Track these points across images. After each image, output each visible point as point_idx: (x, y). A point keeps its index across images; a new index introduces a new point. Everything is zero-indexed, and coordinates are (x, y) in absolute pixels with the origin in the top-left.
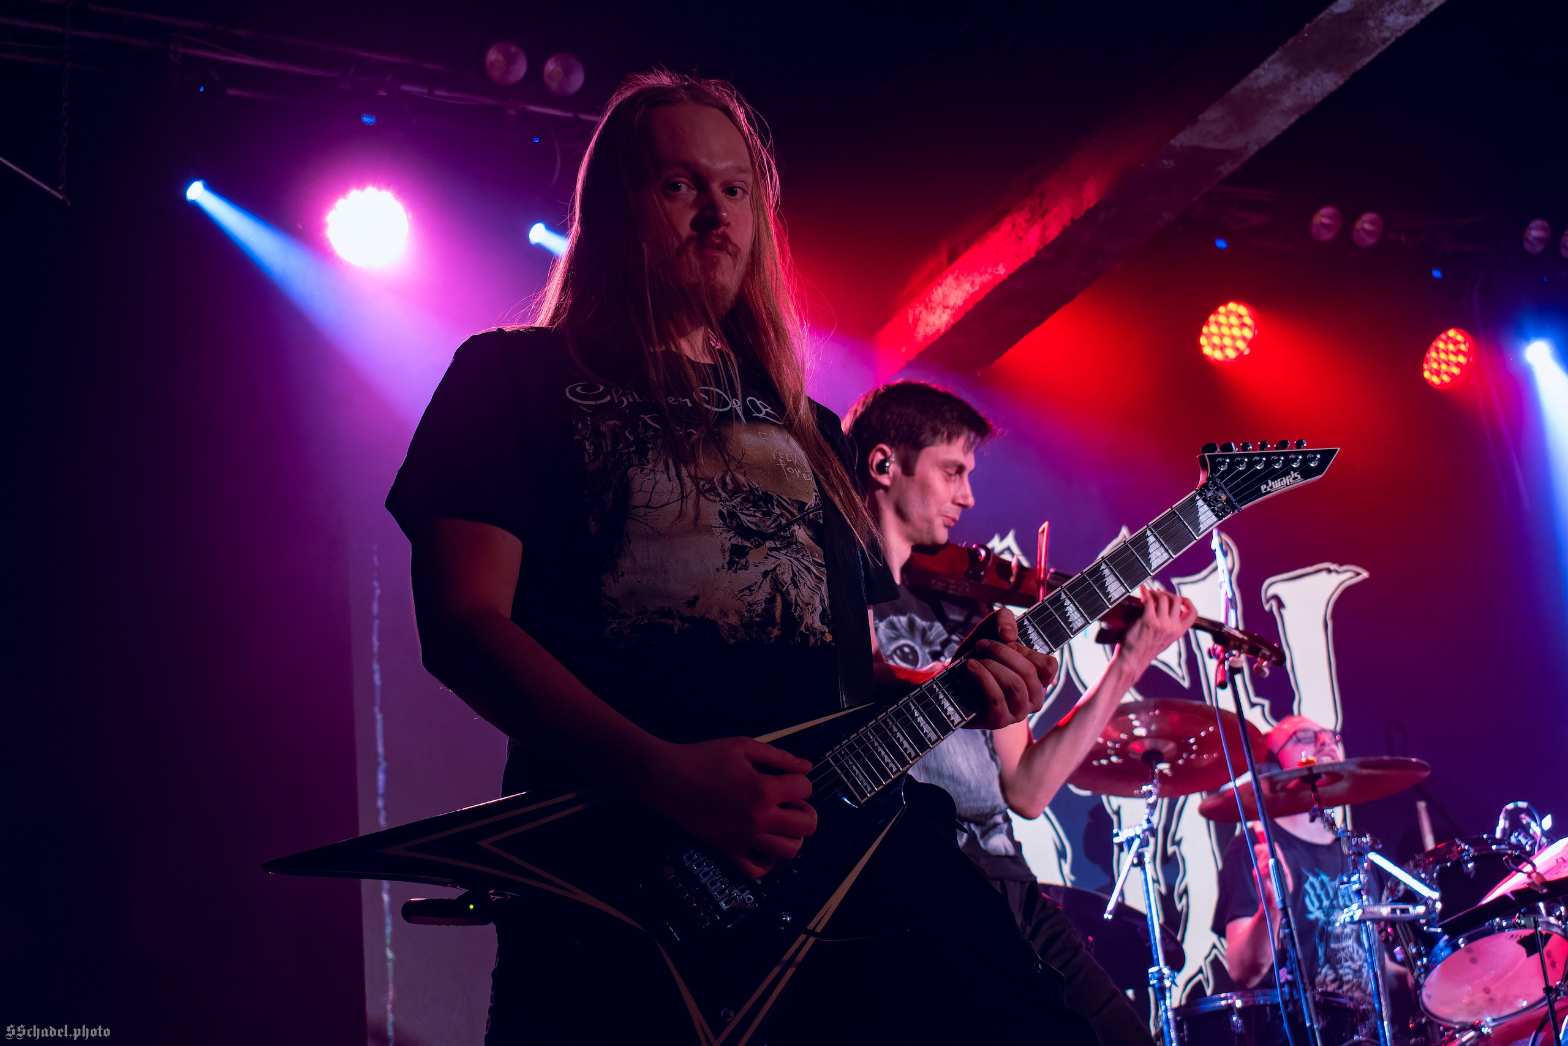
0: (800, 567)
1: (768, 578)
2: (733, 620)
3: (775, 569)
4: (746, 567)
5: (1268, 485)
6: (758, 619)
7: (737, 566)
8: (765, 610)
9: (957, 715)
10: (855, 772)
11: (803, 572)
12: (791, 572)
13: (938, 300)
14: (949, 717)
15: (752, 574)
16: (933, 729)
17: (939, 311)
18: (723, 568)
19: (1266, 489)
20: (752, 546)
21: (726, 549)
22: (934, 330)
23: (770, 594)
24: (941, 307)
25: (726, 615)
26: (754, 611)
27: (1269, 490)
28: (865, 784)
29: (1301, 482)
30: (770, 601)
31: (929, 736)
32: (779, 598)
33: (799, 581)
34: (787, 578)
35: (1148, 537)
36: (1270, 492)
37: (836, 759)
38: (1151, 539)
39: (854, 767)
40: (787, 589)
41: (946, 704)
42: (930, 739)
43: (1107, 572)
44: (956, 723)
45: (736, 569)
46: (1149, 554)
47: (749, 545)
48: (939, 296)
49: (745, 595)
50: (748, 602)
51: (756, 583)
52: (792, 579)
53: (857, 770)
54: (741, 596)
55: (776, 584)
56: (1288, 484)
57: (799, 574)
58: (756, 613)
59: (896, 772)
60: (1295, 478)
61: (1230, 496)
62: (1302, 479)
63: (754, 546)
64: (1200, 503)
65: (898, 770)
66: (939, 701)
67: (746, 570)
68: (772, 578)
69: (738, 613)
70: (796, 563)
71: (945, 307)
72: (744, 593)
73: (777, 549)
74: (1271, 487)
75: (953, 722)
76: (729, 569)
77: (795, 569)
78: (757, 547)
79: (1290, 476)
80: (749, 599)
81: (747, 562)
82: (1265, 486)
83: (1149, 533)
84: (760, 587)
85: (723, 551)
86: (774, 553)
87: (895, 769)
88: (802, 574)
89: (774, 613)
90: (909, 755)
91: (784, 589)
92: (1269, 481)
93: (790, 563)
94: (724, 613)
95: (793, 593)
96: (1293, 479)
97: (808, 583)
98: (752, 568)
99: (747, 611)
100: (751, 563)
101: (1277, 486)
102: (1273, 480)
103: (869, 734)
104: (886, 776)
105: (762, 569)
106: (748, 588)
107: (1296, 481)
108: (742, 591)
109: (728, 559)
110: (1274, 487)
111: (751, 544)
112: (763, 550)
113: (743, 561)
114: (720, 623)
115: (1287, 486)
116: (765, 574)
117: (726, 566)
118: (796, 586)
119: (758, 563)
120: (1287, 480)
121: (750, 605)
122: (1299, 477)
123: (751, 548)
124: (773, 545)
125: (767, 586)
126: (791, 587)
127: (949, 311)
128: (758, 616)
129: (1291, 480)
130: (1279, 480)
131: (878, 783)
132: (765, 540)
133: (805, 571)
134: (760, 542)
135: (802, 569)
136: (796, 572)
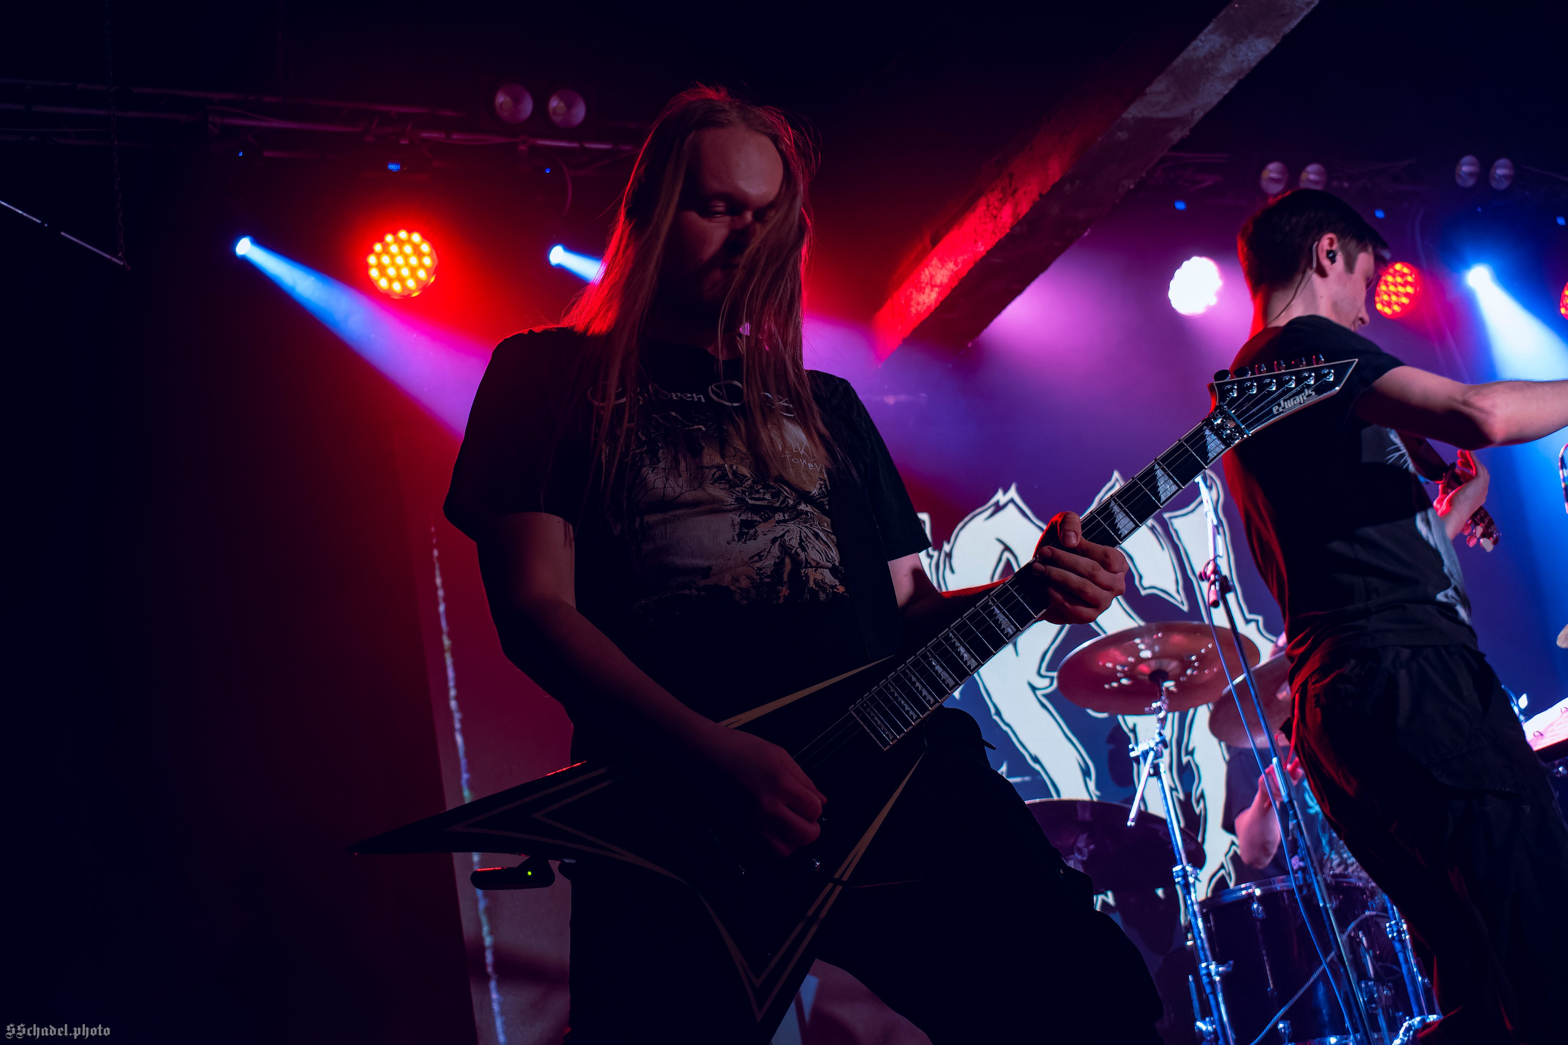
0: (808, 533)
1: (777, 543)
2: (744, 583)
3: (783, 535)
4: (755, 537)
5: (1279, 405)
6: (767, 581)
7: (746, 538)
8: (774, 573)
9: (973, 661)
10: (876, 722)
11: (810, 538)
12: (798, 538)
13: (926, 281)
14: (966, 662)
15: (761, 542)
16: (950, 676)
17: (927, 290)
18: (734, 540)
19: (1278, 410)
20: (761, 520)
21: (736, 524)
22: (925, 307)
23: (778, 558)
24: (929, 286)
25: (738, 580)
26: (763, 574)
27: (1281, 410)
28: (887, 733)
29: (1315, 398)
30: (779, 565)
31: (946, 683)
32: (787, 560)
33: (806, 545)
34: (795, 543)
35: (1156, 470)
36: (1282, 412)
37: (857, 711)
38: (1159, 473)
39: (875, 717)
40: (796, 551)
41: (962, 650)
42: (948, 685)
43: (1116, 509)
44: (972, 668)
45: (746, 541)
46: (1158, 487)
47: (758, 519)
48: (926, 276)
49: (754, 562)
50: (757, 568)
51: (765, 549)
52: (800, 544)
53: (878, 720)
54: (751, 563)
55: (785, 549)
56: (1302, 402)
57: (806, 540)
58: (765, 575)
59: (916, 719)
60: (1309, 395)
61: (1239, 422)
62: (1317, 396)
63: (763, 519)
64: (1207, 432)
65: (919, 717)
66: (955, 648)
67: (755, 539)
68: (780, 544)
69: (748, 577)
70: (805, 529)
71: (933, 286)
72: (754, 560)
73: (785, 521)
74: (1284, 408)
75: (969, 667)
76: (739, 540)
77: (803, 535)
78: (766, 520)
79: (1303, 394)
80: (758, 565)
81: (756, 532)
82: (1277, 407)
83: (1157, 467)
84: (769, 552)
85: (733, 525)
86: (782, 523)
87: (915, 717)
88: (809, 540)
89: (783, 574)
90: (929, 702)
91: (793, 552)
92: (1282, 402)
93: (797, 531)
94: (736, 579)
95: (802, 555)
96: (1307, 397)
97: (817, 547)
98: (761, 538)
99: (757, 574)
100: (759, 532)
101: (1290, 406)
102: (1285, 400)
103: (889, 685)
104: (907, 724)
105: (771, 536)
106: (758, 554)
107: (1310, 398)
108: (752, 557)
109: (737, 531)
110: (1287, 407)
111: (761, 517)
112: (772, 522)
113: (752, 532)
114: (732, 588)
115: (1300, 403)
116: (774, 541)
117: (736, 539)
118: (804, 549)
119: (766, 533)
120: (1299, 399)
121: (760, 569)
122: (1313, 393)
124: (782, 518)
125: (776, 550)
126: (799, 550)
127: (937, 289)
128: (767, 577)
129: (1305, 398)
130: (1292, 399)
131: (900, 731)
132: (776, 512)
133: (812, 537)
134: (771, 514)
135: (810, 535)
136: (803, 538)
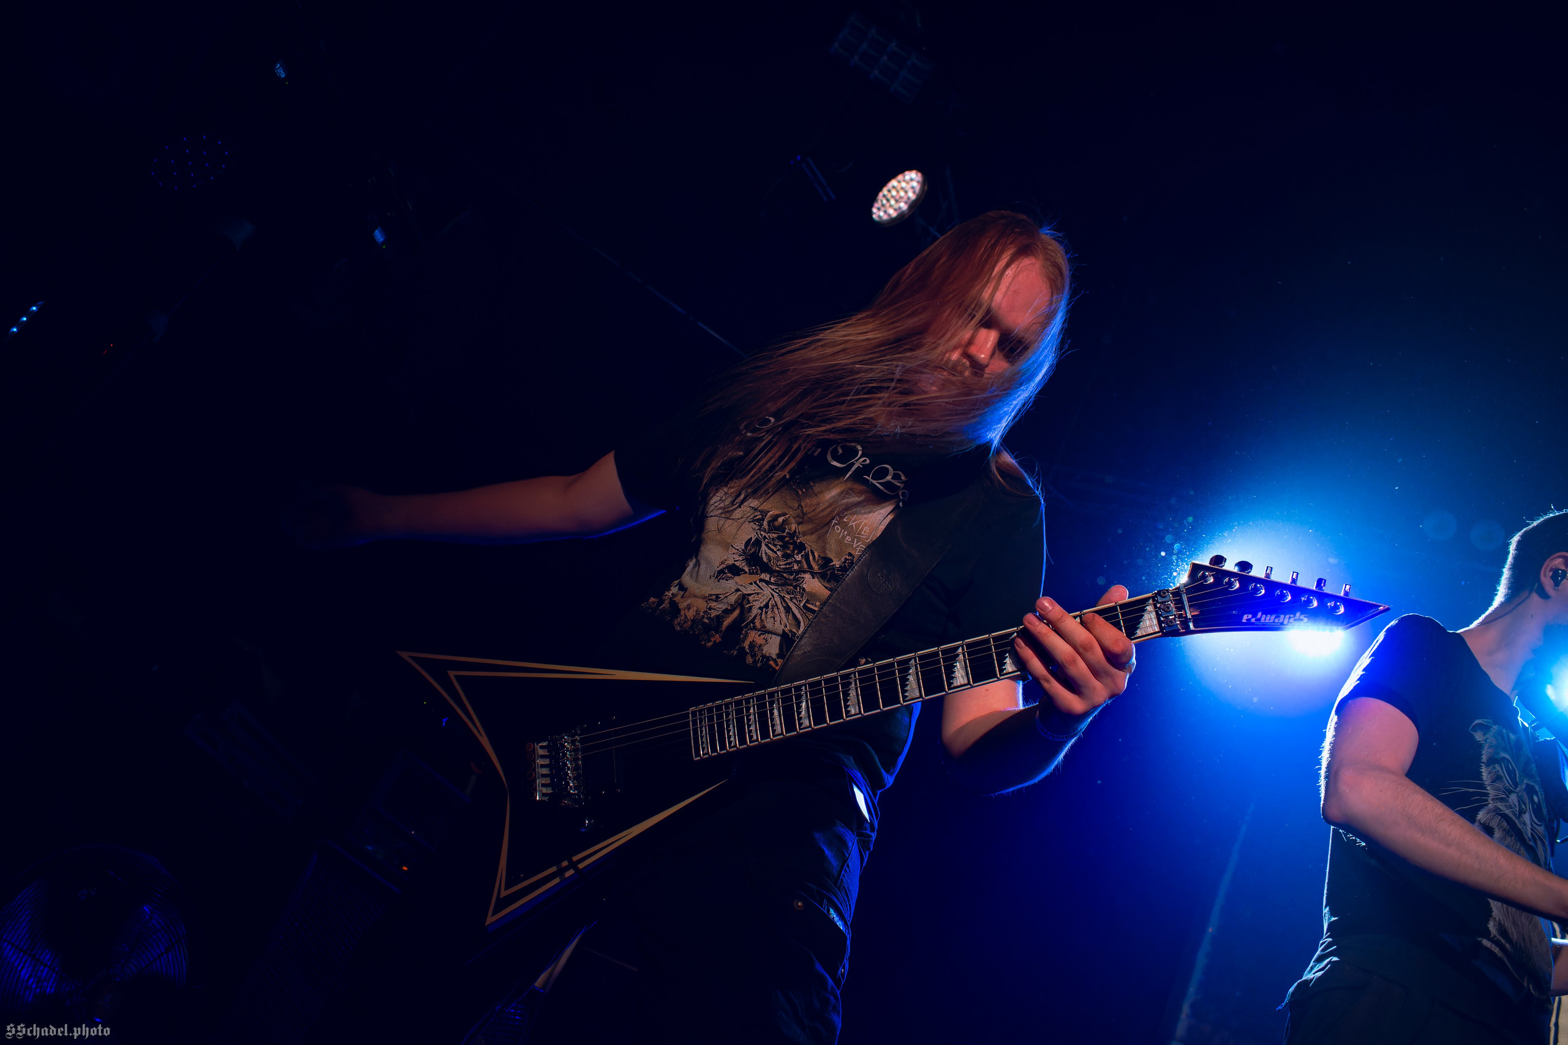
0: (779, 603)
2: (691, 613)
4: (727, 579)
6: (706, 621)
8: (718, 617)
10: (701, 732)
11: (777, 608)
12: (766, 604)
21: (726, 564)
23: (731, 606)
25: (689, 609)
26: (709, 614)
28: (704, 745)
30: (727, 612)
32: (737, 613)
33: (769, 611)
34: (760, 605)
37: (694, 715)
39: (704, 728)
40: (752, 608)
45: (720, 579)
47: (747, 570)
49: (711, 600)
50: (709, 606)
51: (725, 593)
52: (764, 608)
53: (704, 731)
54: (708, 600)
55: (744, 601)
57: (773, 608)
58: (710, 616)
59: (733, 747)
63: (750, 572)
67: (727, 583)
69: (697, 610)
70: (777, 599)
72: (712, 598)
73: (768, 583)
76: (716, 576)
77: (772, 603)
78: (750, 573)
80: (711, 604)
81: (732, 579)
84: (727, 597)
85: (719, 563)
86: (761, 584)
89: (723, 621)
93: (771, 596)
94: (688, 606)
95: (754, 614)
98: (731, 583)
99: (704, 612)
100: (735, 581)
105: (738, 587)
106: (717, 595)
108: (712, 595)
109: (722, 568)
111: (749, 570)
112: (756, 578)
113: (730, 577)
116: (739, 593)
117: (715, 573)
118: (761, 613)
119: (741, 585)
121: (710, 609)
123: (746, 573)
124: (767, 579)
125: (732, 598)
128: (709, 618)
131: (714, 749)
132: (765, 572)
133: (782, 609)
134: (759, 572)
135: (780, 606)
136: (770, 605)
